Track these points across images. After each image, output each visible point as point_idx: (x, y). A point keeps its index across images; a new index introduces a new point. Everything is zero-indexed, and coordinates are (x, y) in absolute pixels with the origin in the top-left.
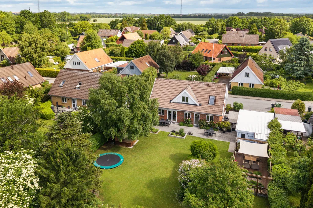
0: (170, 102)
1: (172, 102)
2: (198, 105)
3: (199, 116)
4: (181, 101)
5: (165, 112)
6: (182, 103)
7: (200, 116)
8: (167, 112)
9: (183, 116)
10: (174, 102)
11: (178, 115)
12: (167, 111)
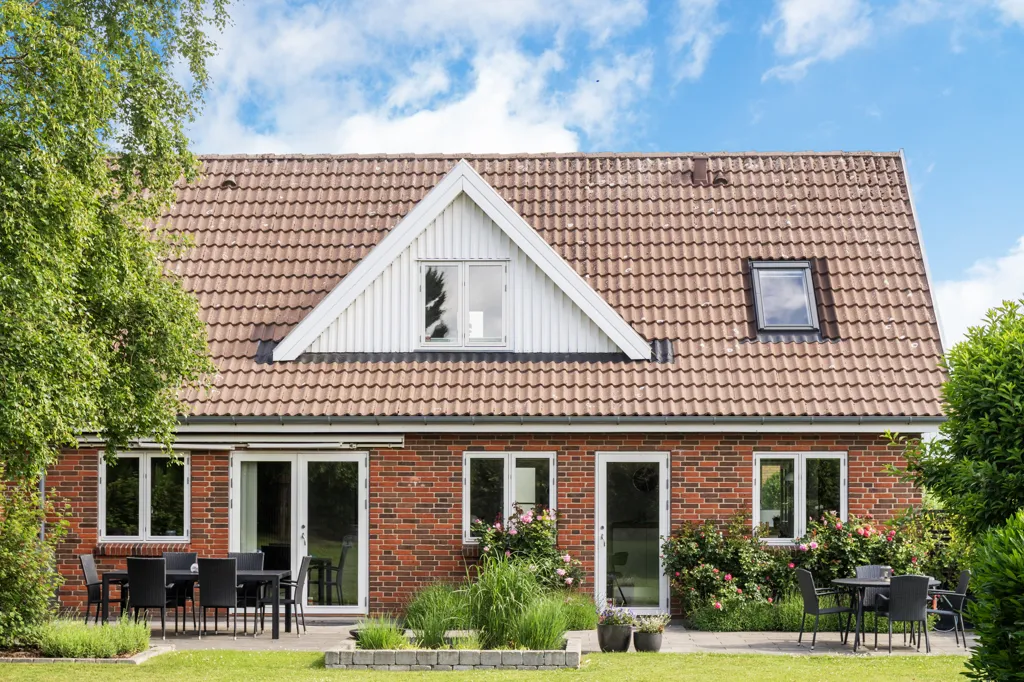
0: (264, 357)
1: (285, 351)
2: (637, 348)
3: (664, 475)
4: (412, 335)
5: (208, 488)
6: (422, 355)
7: (674, 480)
8: (223, 488)
9: (447, 505)
10: (307, 357)
11: (383, 511)
12: (235, 473)
